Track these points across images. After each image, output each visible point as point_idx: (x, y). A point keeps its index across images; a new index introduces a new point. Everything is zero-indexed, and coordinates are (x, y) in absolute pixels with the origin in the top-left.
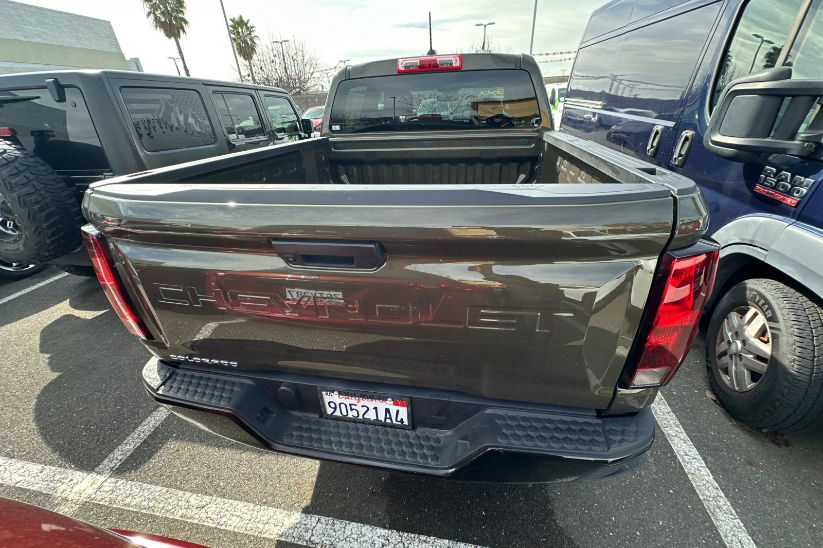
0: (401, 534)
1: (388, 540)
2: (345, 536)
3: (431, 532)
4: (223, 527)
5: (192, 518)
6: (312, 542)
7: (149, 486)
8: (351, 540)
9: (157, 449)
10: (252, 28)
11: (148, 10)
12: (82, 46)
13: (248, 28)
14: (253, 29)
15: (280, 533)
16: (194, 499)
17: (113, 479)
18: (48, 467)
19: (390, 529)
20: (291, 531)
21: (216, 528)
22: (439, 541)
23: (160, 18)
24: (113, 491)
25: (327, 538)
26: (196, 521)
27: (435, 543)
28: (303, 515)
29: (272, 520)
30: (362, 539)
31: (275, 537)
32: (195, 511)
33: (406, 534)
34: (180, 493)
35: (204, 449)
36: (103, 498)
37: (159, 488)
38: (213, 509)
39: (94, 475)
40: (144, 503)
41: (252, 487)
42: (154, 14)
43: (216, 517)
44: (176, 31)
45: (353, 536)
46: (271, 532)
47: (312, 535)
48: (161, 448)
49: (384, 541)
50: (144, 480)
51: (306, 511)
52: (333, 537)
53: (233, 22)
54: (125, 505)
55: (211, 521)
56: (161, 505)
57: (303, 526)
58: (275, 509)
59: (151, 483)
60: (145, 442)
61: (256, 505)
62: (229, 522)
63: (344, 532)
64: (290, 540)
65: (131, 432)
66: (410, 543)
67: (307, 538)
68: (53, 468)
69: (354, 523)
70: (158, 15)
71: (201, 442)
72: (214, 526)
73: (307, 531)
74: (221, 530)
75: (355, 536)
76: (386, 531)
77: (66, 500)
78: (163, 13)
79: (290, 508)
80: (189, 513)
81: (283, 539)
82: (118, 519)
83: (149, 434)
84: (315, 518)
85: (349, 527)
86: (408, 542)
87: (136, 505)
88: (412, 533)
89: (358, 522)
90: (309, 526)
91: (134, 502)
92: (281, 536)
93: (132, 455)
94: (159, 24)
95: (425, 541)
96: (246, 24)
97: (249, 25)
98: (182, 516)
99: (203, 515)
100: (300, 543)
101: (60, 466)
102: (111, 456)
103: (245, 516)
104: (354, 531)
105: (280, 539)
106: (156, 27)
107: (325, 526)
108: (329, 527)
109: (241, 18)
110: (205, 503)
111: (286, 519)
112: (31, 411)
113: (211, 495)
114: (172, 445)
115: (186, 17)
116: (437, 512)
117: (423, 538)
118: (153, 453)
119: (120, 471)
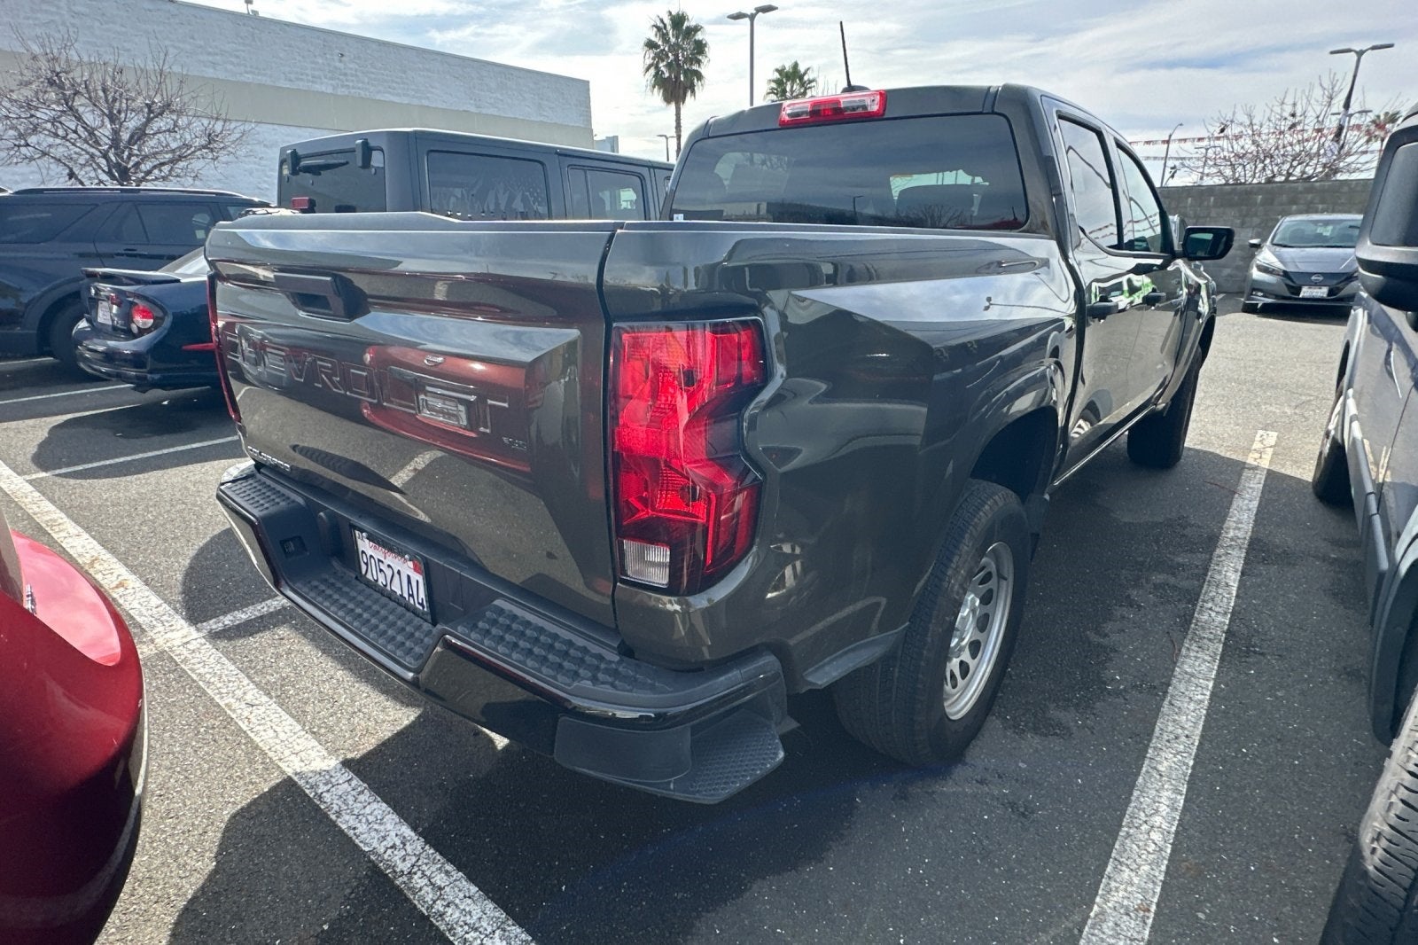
0: (427, 847)
1: (405, 845)
2: (362, 812)
3: (466, 867)
4: (252, 735)
5: (234, 711)
6: (320, 797)
7: (227, 662)
8: (364, 820)
9: (266, 628)
10: (810, 82)
11: (649, 61)
12: (542, 119)
13: (803, 84)
14: (812, 84)
15: (298, 771)
16: (253, 694)
17: (203, 641)
18: (165, 605)
19: (420, 834)
20: (310, 775)
21: (245, 732)
22: (464, 883)
23: (663, 73)
24: (194, 651)
25: (340, 803)
26: (234, 716)
27: (457, 883)
28: (340, 766)
29: (303, 754)
30: (376, 826)
31: (290, 772)
32: (243, 706)
33: (432, 851)
34: (246, 681)
35: (307, 648)
36: (180, 654)
37: (233, 668)
38: (260, 712)
39: (192, 629)
40: (208, 676)
41: (317, 709)
42: (657, 67)
43: (255, 721)
44: (681, 91)
45: (369, 817)
46: (291, 764)
47: (328, 791)
48: (269, 629)
49: (398, 842)
50: (226, 654)
51: (347, 764)
52: (347, 805)
53: (780, 74)
54: (192, 670)
55: (247, 723)
56: (219, 685)
57: (327, 777)
58: (317, 744)
59: (230, 659)
60: (261, 617)
61: (303, 730)
62: (262, 733)
63: (365, 807)
64: (301, 783)
65: (258, 601)
66: (426, 864)
67: (320, 791)
68: (168, 608)
69: (384, 805)
70: (663, 69)
71: (313, 640)
72: (245, 728)
73: (326, 784)
74: (247, 737)
75: (371, 818)
76: (413, 834)
77: (152, 641)
78: (669, 66)
79: (333, 752)
80: (236, 705)
81: (296, 778)
82: (175, 680)
83: (271, 610)
84: (348, 775)
85: (375, 805)
86: (425, 861)
87: (200, 674)
88: (441, 854)
89: (390, 806)
90: (333, 780)
91: (202, 671)
92: (296, 774)
93: (238, 626)
94: (659, 81)
95: (447, 873)
96: (801, 78)
97: (806, 78)
98: (226, 705)
99: (246, 714)
100: (307, 791)
101: (175, 609)
102: (221, 618)
103: (282, 736)
104: (376, 813)
105: (293, 776)
106: (654, 87)
107: (349, 789)
108: (354, 793)
109: (796, 65)
110: (257, 702)
111: (318, 759)
112: (197, 547)
113: (271, 698)
114: (283, 631)
115: (703, 70)
116: (499, 850)
117: (449, 867)
118: (259, 631)
119: (215, 636)
